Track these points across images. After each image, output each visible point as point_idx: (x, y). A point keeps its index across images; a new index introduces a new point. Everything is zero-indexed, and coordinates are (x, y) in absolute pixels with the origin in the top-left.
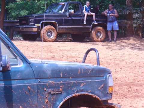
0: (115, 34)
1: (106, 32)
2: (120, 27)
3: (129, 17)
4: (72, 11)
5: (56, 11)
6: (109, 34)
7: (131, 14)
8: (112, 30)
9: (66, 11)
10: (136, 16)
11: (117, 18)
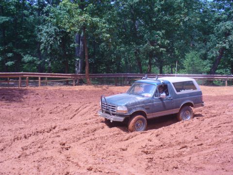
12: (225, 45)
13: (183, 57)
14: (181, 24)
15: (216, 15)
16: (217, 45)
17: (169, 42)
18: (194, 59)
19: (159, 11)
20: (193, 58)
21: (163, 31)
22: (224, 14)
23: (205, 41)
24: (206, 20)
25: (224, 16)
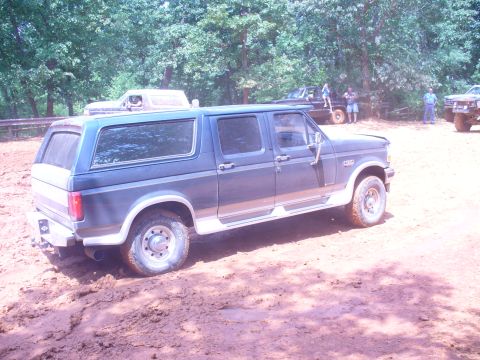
0: (355, 116)
1: (346, 115)
2: (360, 109)
3: (367, 99)
4: (311, 96)
5: (296, 96)
6: (349, 116)
7: (368, 97)
8: (352, 113)
9: (305, 95)
10: (373, 98)
11: (357, 101)
12: (170, 63)
13: (109, 83)
14: (99, 30)
15: (157, 15)
16: (159, 63)
17: (79, 61)
18: (126, 85)
19: (59, 7)
20: (124, 84)
21: (69, 43)
22: (168, 12)
23: (142, 56)
24: (141, 23)
25: (168, 16)
